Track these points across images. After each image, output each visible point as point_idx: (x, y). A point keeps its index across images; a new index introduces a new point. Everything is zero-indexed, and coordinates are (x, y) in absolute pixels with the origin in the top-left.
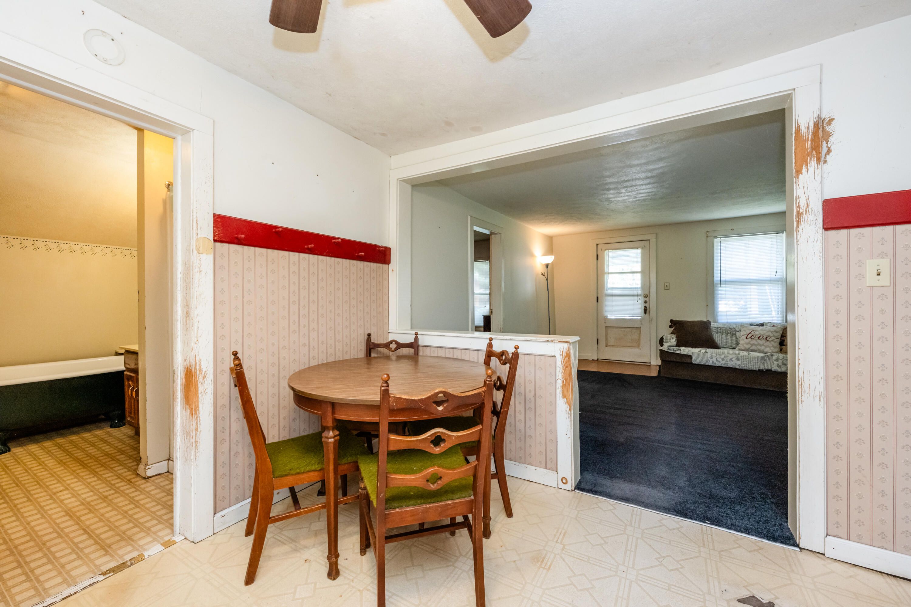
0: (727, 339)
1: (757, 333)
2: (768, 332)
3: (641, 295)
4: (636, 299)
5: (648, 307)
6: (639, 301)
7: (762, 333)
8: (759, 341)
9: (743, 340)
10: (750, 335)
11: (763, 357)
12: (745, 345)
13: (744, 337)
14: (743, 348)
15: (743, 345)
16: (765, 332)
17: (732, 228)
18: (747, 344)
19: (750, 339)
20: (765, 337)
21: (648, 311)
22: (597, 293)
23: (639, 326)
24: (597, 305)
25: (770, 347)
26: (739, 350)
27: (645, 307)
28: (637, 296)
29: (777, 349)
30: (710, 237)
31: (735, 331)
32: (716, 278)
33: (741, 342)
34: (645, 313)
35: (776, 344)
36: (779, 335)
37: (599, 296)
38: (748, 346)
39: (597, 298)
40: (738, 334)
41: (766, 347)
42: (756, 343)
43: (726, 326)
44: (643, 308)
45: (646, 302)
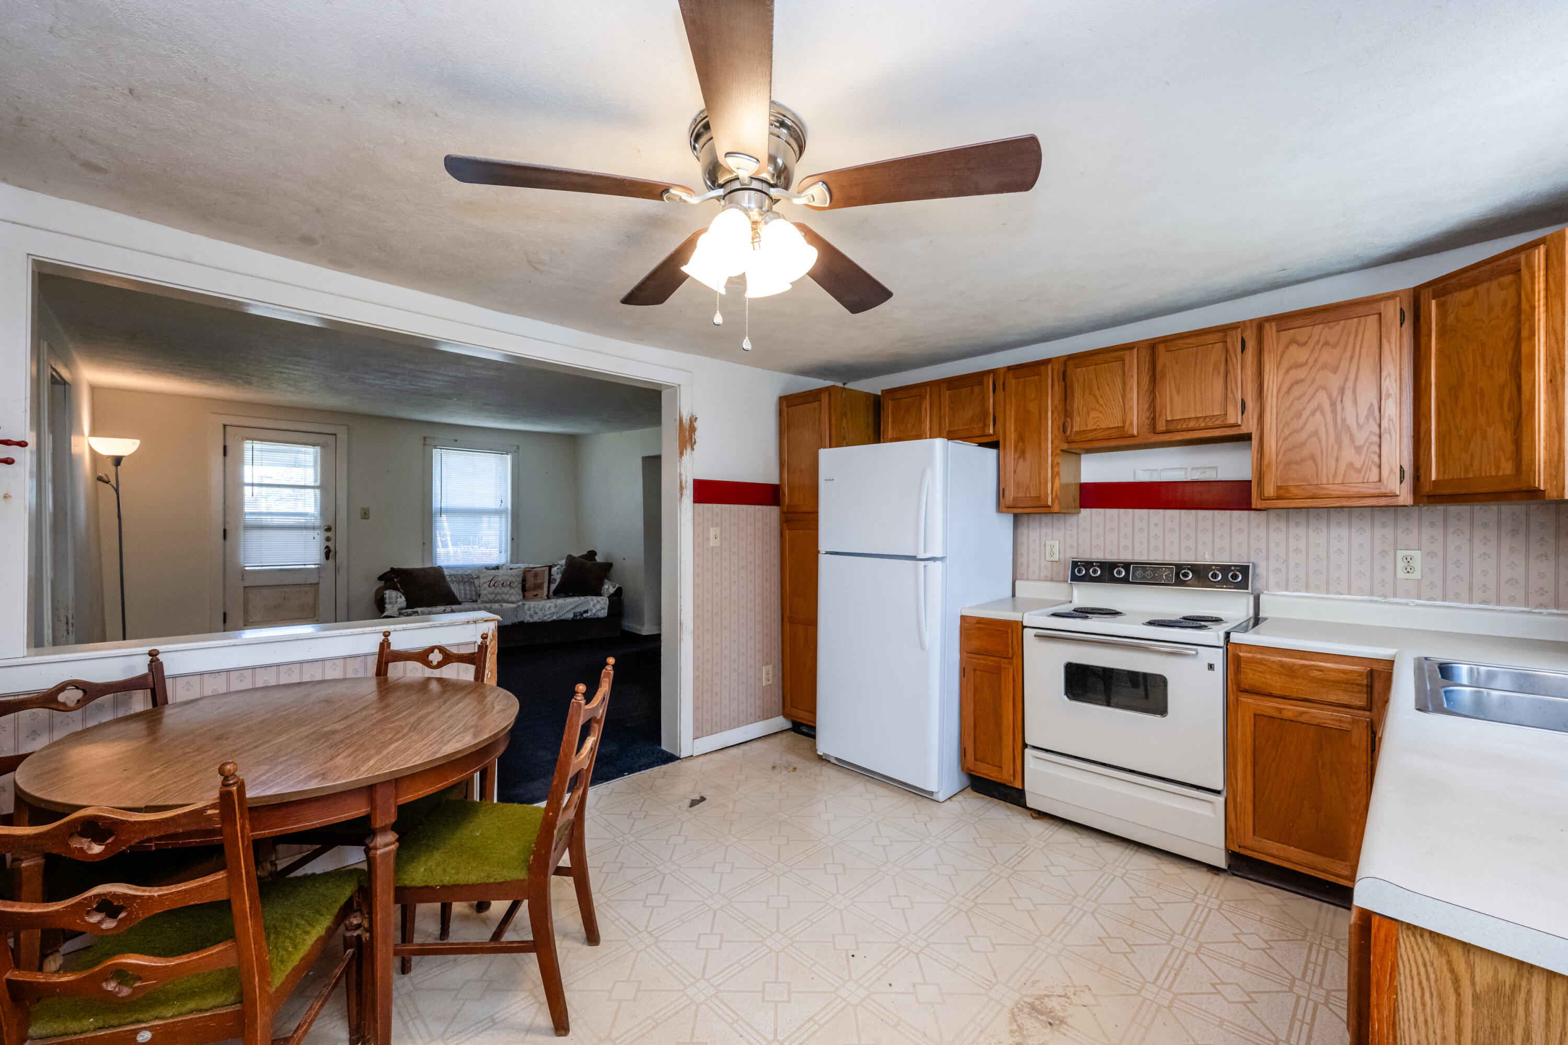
0: (465, 590)
1: (500, 579)
2: (510, 576)
3: (319, 528)
4: (311, 534)
5: (332, 548)
6: (318, 538)
7: (505, 578)
8: (503, 588)
9: (485, 589)
10: (492, 583)
11: (515, 608)
12: (489, 596)
13: (486, 586)
14: (487, 600)
15: (486, 595)
16: (507, 577)
17: (455, 438)
18: (491, 594)
19: (493, 588)
20: (508, 583)
21: (331, 555)
22: (225, 522)
23: (316, 581)
24: (224, 545)
25: (515, 595)
26: (482, 602)
27: (327, 547)
28: (314, 528)
29: (521, 597)
30: (428, 444)
31: (473, 578)
32: (436, 504)
33: (483, 592)
34: (327, 557)
35: (519, 590)
36: (520, 579)
37: (227, 528)
38: (491, 597)
39: (225, 531)
40: (476, 582)
41: (511, 595)
42: (500, 592)
43: (460, 573)
44: (323, 551)
45: (328, 539)
